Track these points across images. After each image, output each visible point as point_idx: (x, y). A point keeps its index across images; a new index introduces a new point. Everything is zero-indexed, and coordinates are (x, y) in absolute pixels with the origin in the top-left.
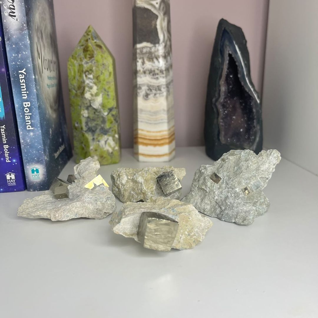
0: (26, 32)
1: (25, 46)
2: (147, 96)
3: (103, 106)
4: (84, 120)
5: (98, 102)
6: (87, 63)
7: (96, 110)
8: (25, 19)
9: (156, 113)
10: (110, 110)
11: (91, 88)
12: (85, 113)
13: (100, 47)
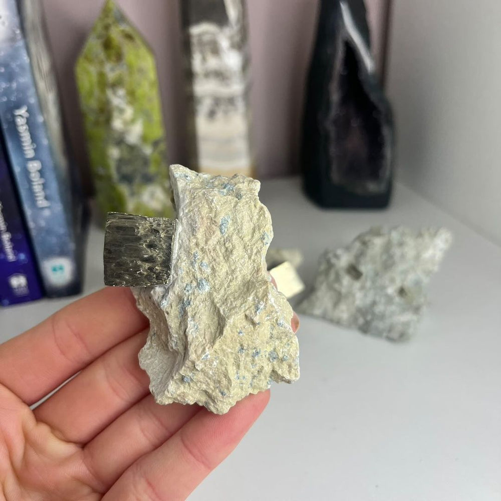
0: (20, 43)
1: (22, 67)
2: (212, 114)
3: (144, 138)
4: (113, 165)
5: (135, 134)
6: (112, 70)
7: (132, 148)
8: (16, 20)
9: (228, 141)
10: (156, 144)
11: (121, 111)
12: (114, 153)
13: (129, 37)
